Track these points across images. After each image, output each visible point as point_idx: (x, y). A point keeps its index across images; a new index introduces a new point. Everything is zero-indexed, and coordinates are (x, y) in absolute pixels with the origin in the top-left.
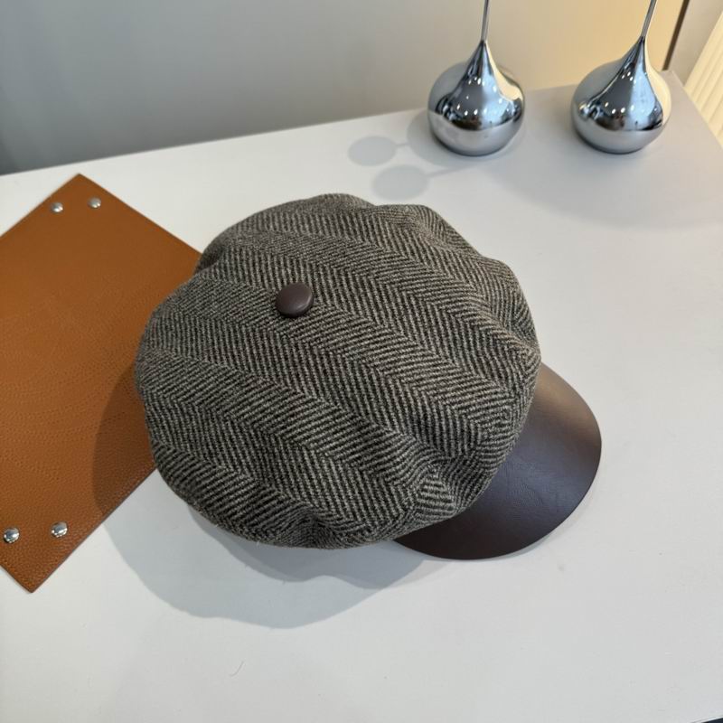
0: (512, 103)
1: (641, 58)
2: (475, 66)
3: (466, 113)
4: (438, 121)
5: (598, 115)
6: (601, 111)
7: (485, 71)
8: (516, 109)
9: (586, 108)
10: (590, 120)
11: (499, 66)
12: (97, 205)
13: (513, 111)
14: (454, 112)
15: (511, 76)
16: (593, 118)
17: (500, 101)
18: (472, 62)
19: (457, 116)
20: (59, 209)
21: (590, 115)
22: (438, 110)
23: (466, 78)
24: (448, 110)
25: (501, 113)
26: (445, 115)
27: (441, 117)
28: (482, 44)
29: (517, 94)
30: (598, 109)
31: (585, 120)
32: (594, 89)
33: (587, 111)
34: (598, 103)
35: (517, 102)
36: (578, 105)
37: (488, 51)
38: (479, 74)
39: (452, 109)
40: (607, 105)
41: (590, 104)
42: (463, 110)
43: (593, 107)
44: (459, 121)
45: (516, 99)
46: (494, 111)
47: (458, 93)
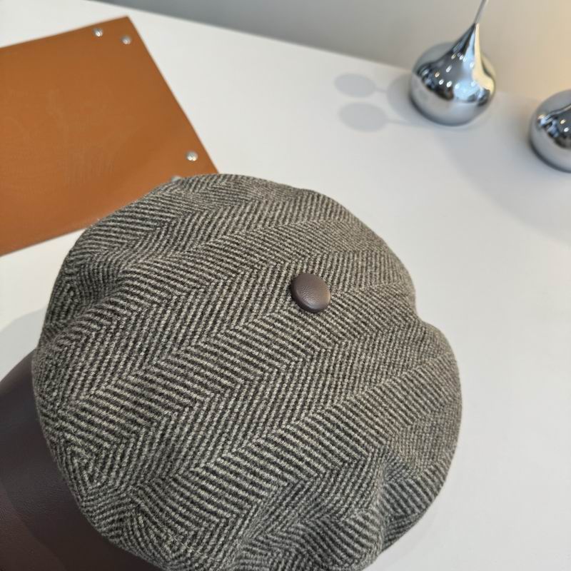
0: (482, 90)
2: (461, 45)
4: (415, 82)
5: (552, 129)
6: (556, 126)
7: (469, 50)
8: (483, 96)
9: (544, 119)
10: (543, 130)
11: (483, 53)
12: (127, 41)
13: (480, 96)
14: (431, 78)
15: (491, 69)
16: (546, 130)
17: (473, 84)
18: (460, 40)
19: (433, 82)
20: (99, 34)
21: (545, 126)
22: (419, 73)
23: (451, 53)
24: (427, 76)
25: (471, 92)
26: (423, 80)
27: (419, 80)
28: (473, 27)
29: (489, 85)
30: (554, 123)
31: (539, 129)
32: (560, 105)
33: (543, 122)
34: (556, 117)
35: (487, 92)
36: (538, 115)
37: (476, 38)
38: (463, 51)
39: (431, 75)
40: (563, 122)
41: (548, 116)
42: (439, 79)
43: (550, 120)
44: (433, 87)
45: (487, 89)
46: (465, 90)
47: (440, 64)
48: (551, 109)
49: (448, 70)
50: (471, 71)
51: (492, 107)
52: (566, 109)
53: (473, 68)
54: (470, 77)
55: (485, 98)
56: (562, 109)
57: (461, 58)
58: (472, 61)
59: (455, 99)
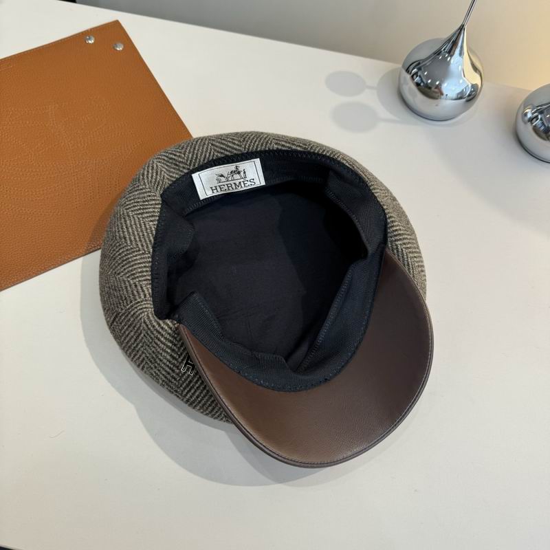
0: (470, 86)
2: (449, 45)
3: (429, 81)
4: (405, 78)
5: (538, 122)
6: (541, 119)
8: (471, 92)
11: (469, 49)
12: (120, 48)
13: (469, 92)
14: (420, 76)
16: (532, 124)
17: (461, 81)
18: (449, 40)
19: (422, 80)
20: (91, 42)
21: (531, 120)
22: (407, 71)
23: (438, 53)
24: (416, 73)
25: (459, 90)
27: (408, 77)
28: (461, 28)
29: (477, 81)
30: (540, 117)
31: (525, 123)
32: (543, 100)
33: (529, 115)
34: (541, 112)
35: (473, 86)
36: (525, 107)
37: (465, 36)
38: (451, 52)
39: (420, 73)
41: (534, 111)
43: (536, 114)
44: (422, 85)
45: (474, 83)
46: (453, 87)
47: (428, 62)
48: (537, 103)
51: (480, 101)
55: (473, 93)
57: (449, 59)
59: (443, 97)
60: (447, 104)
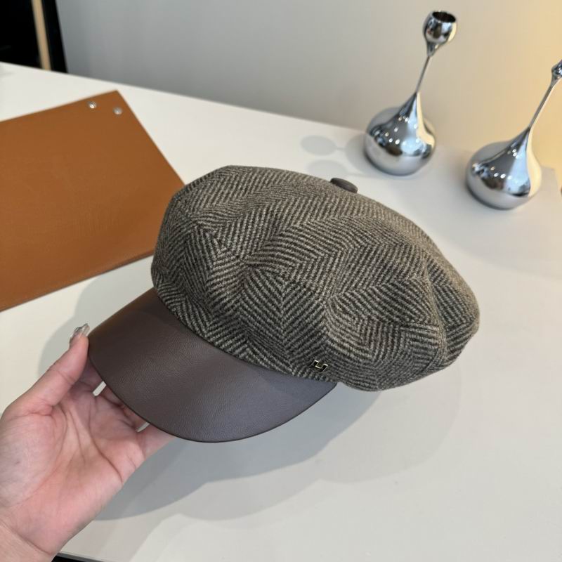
0: (425, 145)
1: (525, 142)
2: (406, 110)
3: (391, 141)
4: (369, 141)
5: (484, 175)
6: (487, 172)
7: (412, 114)
8: (426, 150)
9: (477, 168)
10: (477, 177)
11: (425, 116)
12: (118, 112)
13: (424, 150)
14: (382, 137)
15: (431, 128)
16: (480, 176)
17: (417, 141)
18: (405, 106)
19: (384, 141)
20: (92, 106)
21: (479, 173)
22: (371, 133)
23: (398, 116)
24: (379, 136)
25: (416, 148)
26: (376, 139)
27: (372, 139)
28: (415, 96)
29: (430, 141)
30: (486, 170)
31: (474, 175)
32: (489, 155)
34: (487, 165)
35: (429, 147)
36: (473, 164)
37: (418, 104)
38: (408, 114)
39: (382, 135)
40: (492, 169)
41: (480, 164)
42: (389, 138)
43: (482, 168)
44: (384, 144)
45: (430, 144)
46: (411, 146)
47: (389, 126)
48: (483, 158)
49: (396, 130)
50: (415, 130)
51: (434, 159)
52: (494, 159)
53: (418, 128)
54: (415, 136)
55: (428, 152)
56: (491, 158)
57: (406, 120)
58: (414, 123)
59: (403, 154)
60: (407, 160)
